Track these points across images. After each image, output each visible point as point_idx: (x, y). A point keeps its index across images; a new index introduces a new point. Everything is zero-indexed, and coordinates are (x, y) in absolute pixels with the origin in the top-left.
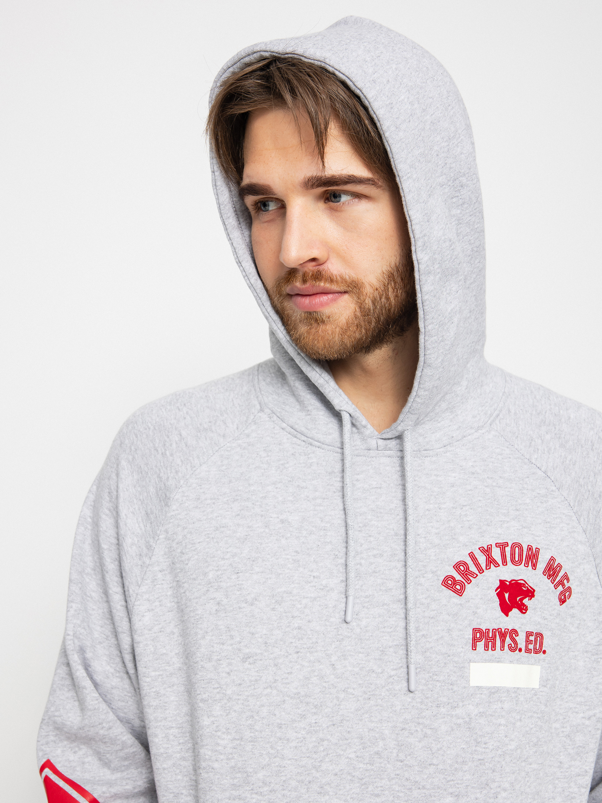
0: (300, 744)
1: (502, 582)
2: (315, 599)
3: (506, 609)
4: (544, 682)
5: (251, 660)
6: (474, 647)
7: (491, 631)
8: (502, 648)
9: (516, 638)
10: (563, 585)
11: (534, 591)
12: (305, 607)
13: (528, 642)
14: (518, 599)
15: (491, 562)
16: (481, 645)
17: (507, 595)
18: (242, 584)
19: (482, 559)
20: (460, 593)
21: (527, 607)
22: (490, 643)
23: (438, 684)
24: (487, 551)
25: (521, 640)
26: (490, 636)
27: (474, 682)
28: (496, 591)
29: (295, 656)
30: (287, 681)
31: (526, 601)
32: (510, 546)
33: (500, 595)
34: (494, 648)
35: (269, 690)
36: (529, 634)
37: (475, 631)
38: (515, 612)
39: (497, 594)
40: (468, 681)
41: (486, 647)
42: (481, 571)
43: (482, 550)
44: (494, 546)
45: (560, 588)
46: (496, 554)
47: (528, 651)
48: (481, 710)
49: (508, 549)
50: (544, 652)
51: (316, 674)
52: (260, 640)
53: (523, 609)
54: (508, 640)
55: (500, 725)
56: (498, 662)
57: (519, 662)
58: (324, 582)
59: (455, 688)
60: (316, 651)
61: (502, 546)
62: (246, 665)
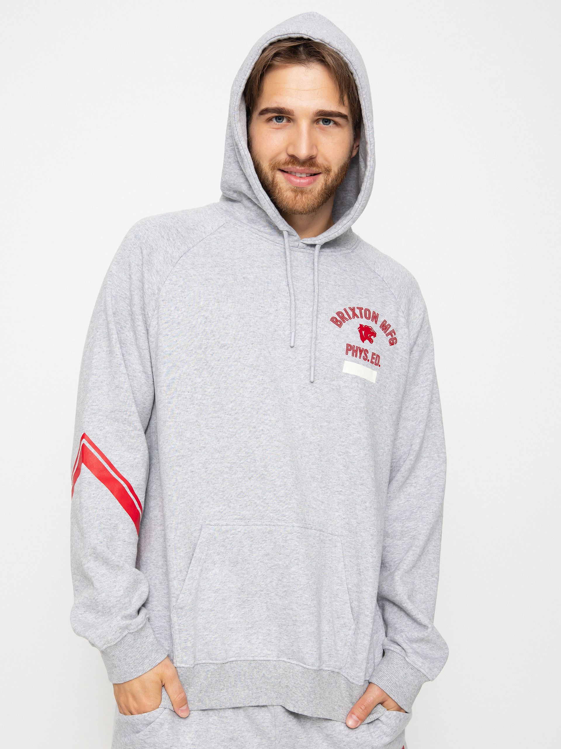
0: (253, 390)
1: (361, 325)
2: (262, 317)
3: (363, 339)
4: (378, 380)
5: (226, 347)
6: (347, 354)
7: (355, 347)
8: (360, 357)
9: (367, 354)
10: (392, 335)
11: (376, 334)
12: (257, 322)
13: (373, 358)
14: (369, 335)
15: (355, 315)
16: (350, 353)
17: (363, 332)
18: (222, 308)
19: (351, 313)
20: (340, 326)
21: (373, 340)
22: (355, 353)
23: (326, 368)
24: (353, 310)
25: (369, 356)
26: (355, 349)
27: (345, 371)
28: (358, 329)
29: (251, 345)
30: (246, 358)
31: (372, 337)
32: (364, 309)
33: (360, 331)
34: (356, 356)
35: (236, 363)
36: (374, 354)
37: (348, 345)
38: (367, 341)
39: (359, 330)
40: (342, 369)
41: (353, 355)
42: (350, 318)
43: (350, 308)
44: (356, 308)
45: (390, 337)
46: (357, 312)
47: (372, 362)
48: (347, 385)
49: (363, 311)
50: (380, 366)
51: (262, 355)
52: (231, 337)
53: (371, 341)
54: (363, 354)
55: (356, 394)
56: (358, 363)
57: (367, 366)
58: (267, 310)
59: (334, 371)
60: (262, 344)
61: (360, 309)
62: (223, 350)
